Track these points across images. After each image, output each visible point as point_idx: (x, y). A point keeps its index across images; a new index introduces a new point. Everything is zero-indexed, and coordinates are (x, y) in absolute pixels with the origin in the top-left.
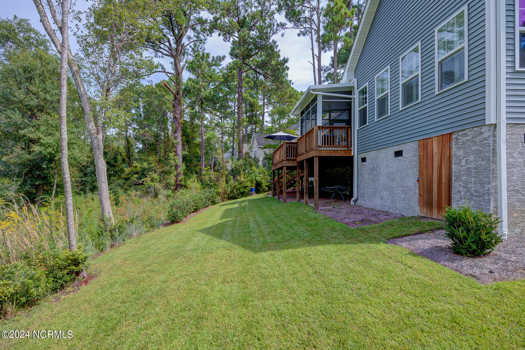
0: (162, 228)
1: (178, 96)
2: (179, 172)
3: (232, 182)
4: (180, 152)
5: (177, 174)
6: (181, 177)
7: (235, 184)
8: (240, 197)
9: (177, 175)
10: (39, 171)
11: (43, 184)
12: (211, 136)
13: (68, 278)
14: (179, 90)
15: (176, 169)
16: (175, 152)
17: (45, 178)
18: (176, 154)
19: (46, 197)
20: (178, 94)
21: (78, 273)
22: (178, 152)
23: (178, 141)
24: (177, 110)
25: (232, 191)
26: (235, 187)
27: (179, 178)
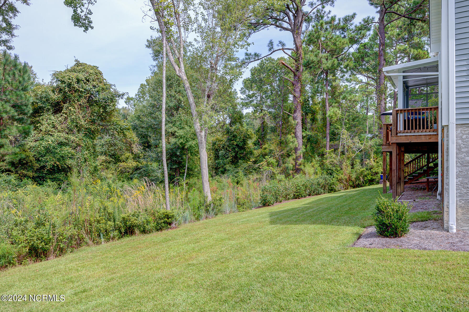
0: (254, 211)
1: (297, 73)
2: (298, 155)
3: (358, 166)
4: (300, 133)
5: (297, 157)
6: (301, 160)
7: (362, 169)
8: (367, 185)
9: (296, 159)
10: (175, 157)
11: (178, 167)
12: (332, 114)
13: (163, 225)
14: (299, 65)
15: (296, 152)
16: (295, 133)
17: (180, 163)
18: (296, 137)
19: (179, 179)
20: (297, 71)
21: (170, 224)
22: (297, 133)
23: (297, 121)
24: (296, 88)
25: (357, 178)
26: (362, 172)
27: (299, 162)
